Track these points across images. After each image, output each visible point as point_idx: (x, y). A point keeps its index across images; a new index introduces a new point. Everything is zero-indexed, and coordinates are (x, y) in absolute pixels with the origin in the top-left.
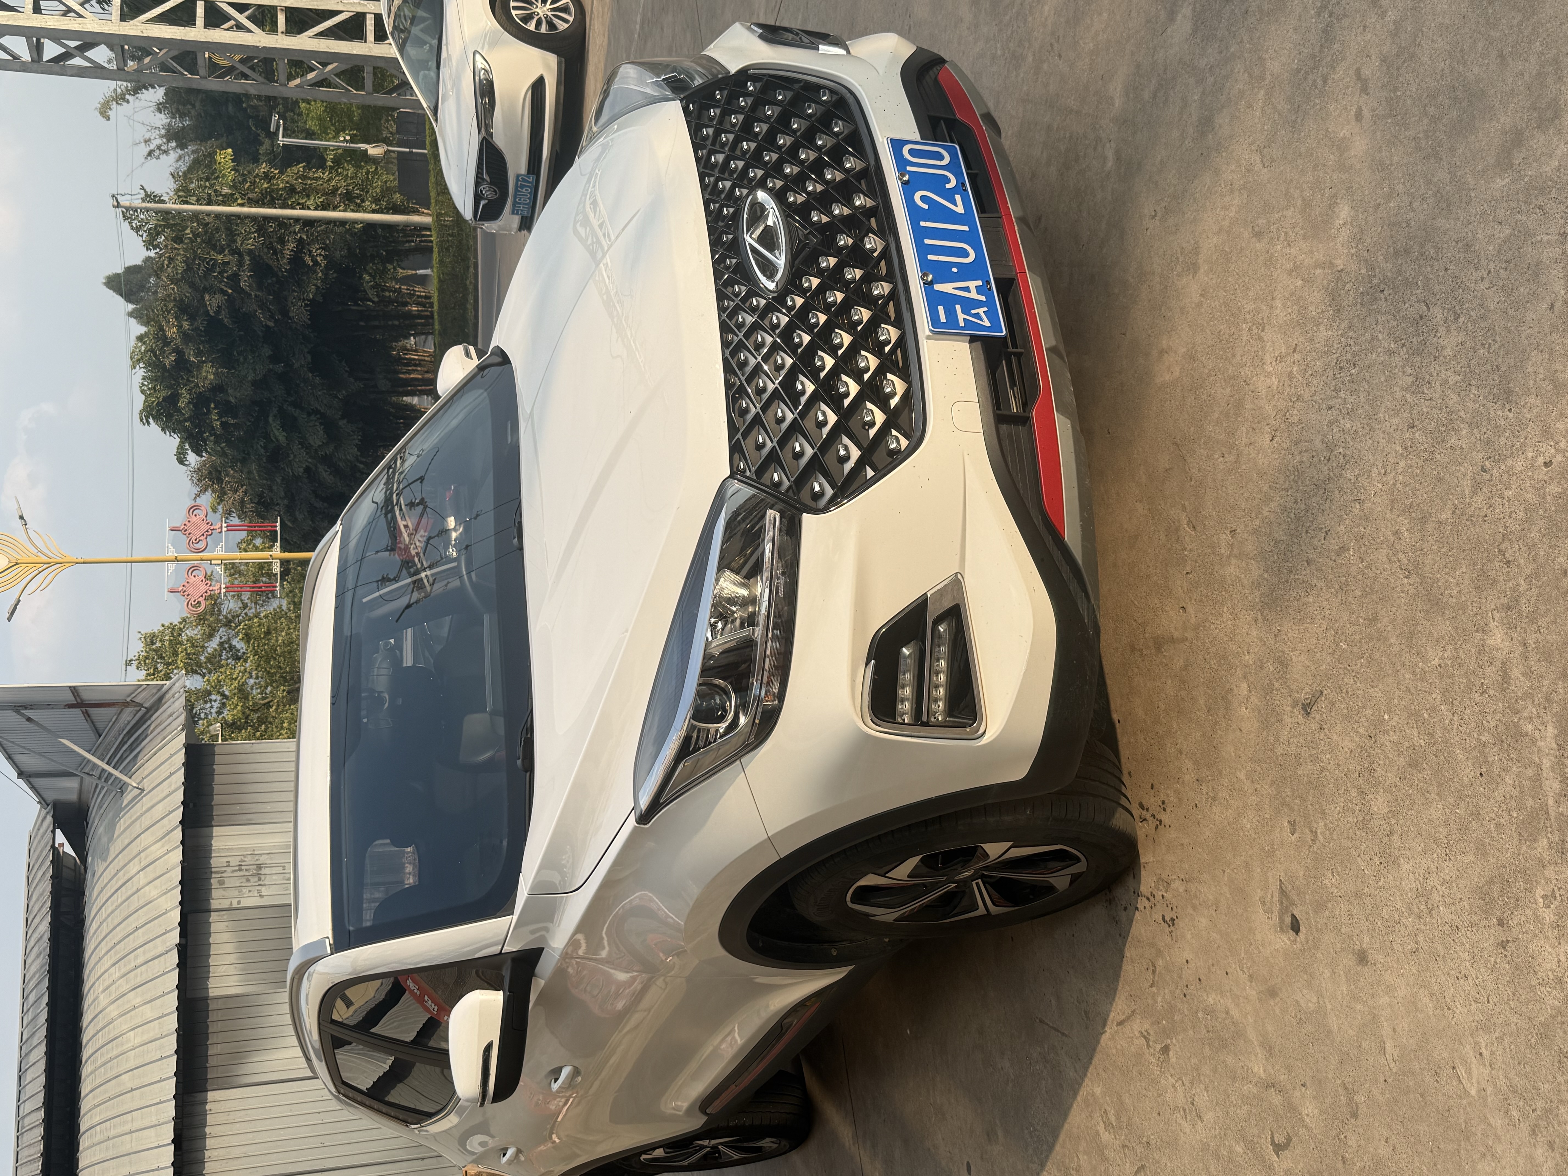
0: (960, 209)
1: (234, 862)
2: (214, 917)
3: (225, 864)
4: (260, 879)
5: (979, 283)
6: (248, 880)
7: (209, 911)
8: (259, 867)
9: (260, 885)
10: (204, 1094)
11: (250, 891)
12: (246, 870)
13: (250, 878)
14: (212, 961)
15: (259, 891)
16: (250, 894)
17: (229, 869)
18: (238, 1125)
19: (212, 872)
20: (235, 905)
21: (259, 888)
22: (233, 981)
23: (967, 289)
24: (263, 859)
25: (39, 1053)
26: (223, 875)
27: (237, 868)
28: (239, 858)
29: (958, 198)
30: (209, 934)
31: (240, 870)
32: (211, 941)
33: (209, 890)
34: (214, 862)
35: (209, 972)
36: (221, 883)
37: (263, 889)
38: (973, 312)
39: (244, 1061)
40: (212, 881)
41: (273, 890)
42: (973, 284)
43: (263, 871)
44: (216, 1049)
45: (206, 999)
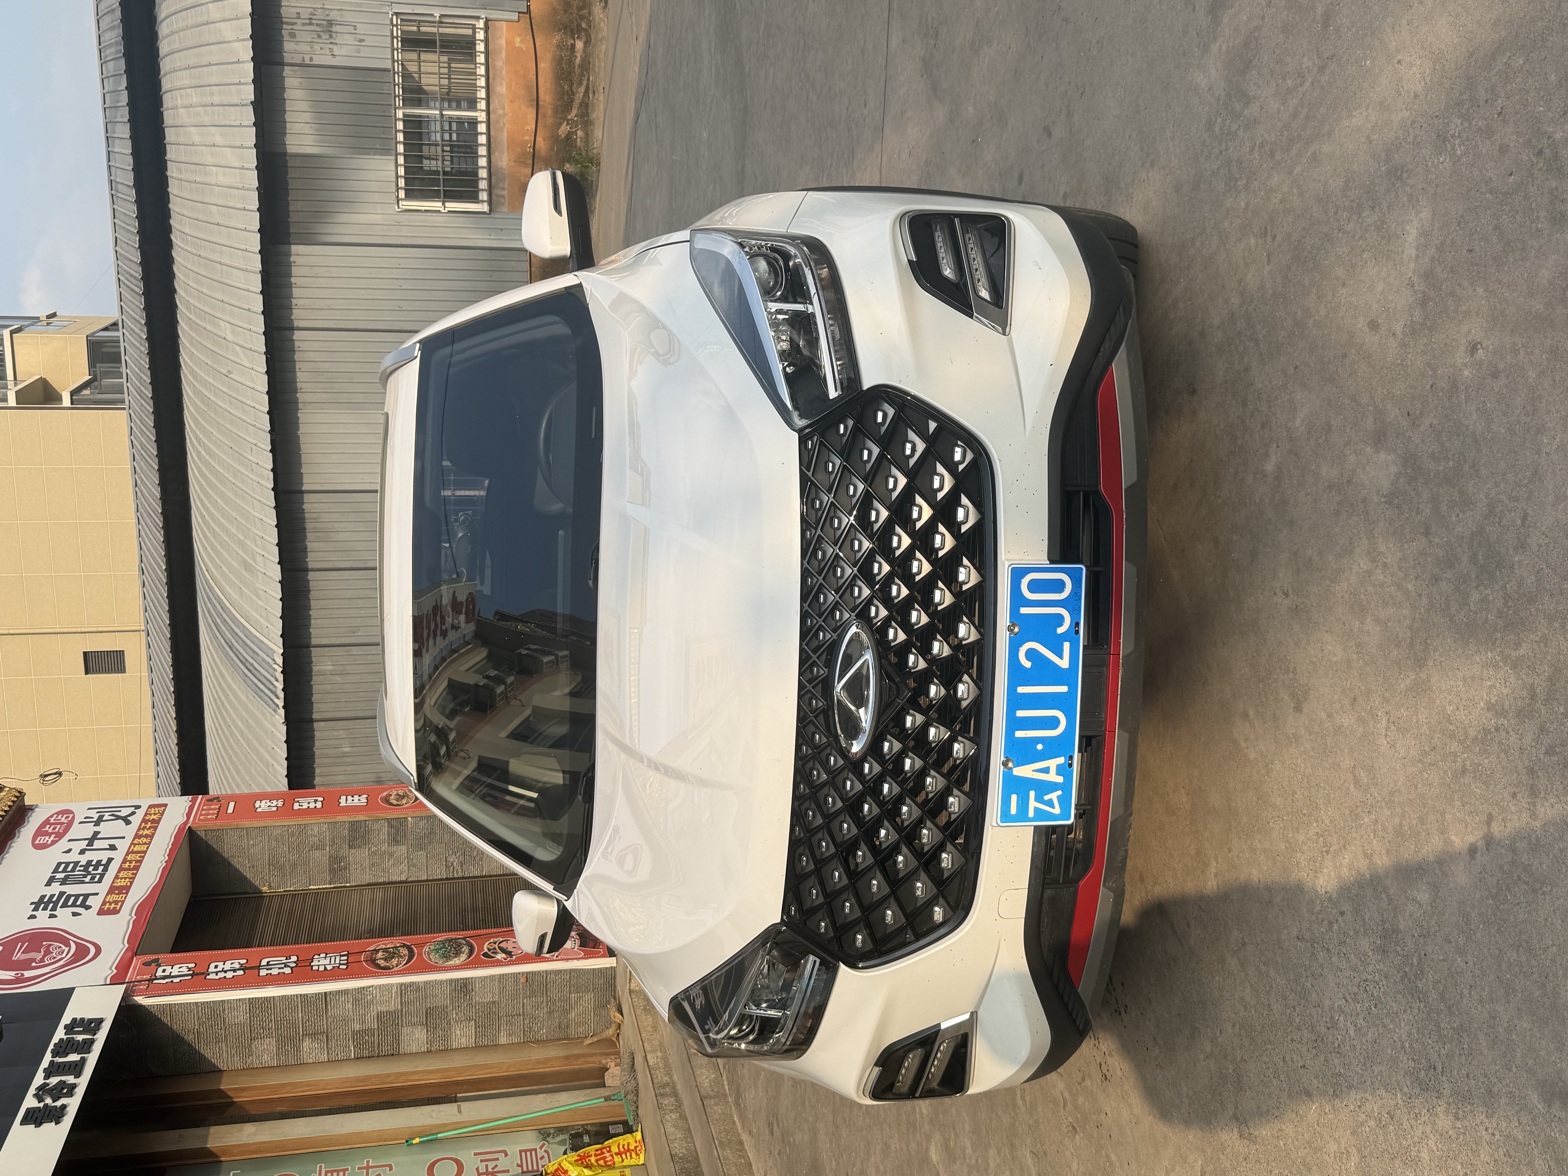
0: (1064, 663)
1: (305, 14)
2: (287, 71)
3: (295, 16)
4: (331, 37)
5: (1061, 760)
6: (319, 36)
7: (282, 64)
8: (330, 23)
9: (332, 43)
10: (287, 246)
11: (321, 49)
12: (317, 25)
13: (321, 34)
14: (288, 117)
15: (331, 50)
16: (322, 52)
17: (299, 21)
18: (321, 279)
19: (282, 23)
20: (307, 61)
21: (331, 46)
22: (309, 140)
23: (1046, 770)
24: (334, 15)
25: (124, 131)
26: (294, 27)
27: (308, 21)
28: (310, 10)
29: (1067, 646)
30: (283, 89)
31: (311, 24)
32: (286, 96)
33: (280, 42)
34: (284, 11)
35: (285, 128)
36: (293, 35)
37: (335, 48)
38: (1046, 798)
39: (324, 221)
40: (283, 32)
41: (345, 51)
42: (1053, 763)
43: (334, 28)
44: (296, 206)
45: (285, 154)
